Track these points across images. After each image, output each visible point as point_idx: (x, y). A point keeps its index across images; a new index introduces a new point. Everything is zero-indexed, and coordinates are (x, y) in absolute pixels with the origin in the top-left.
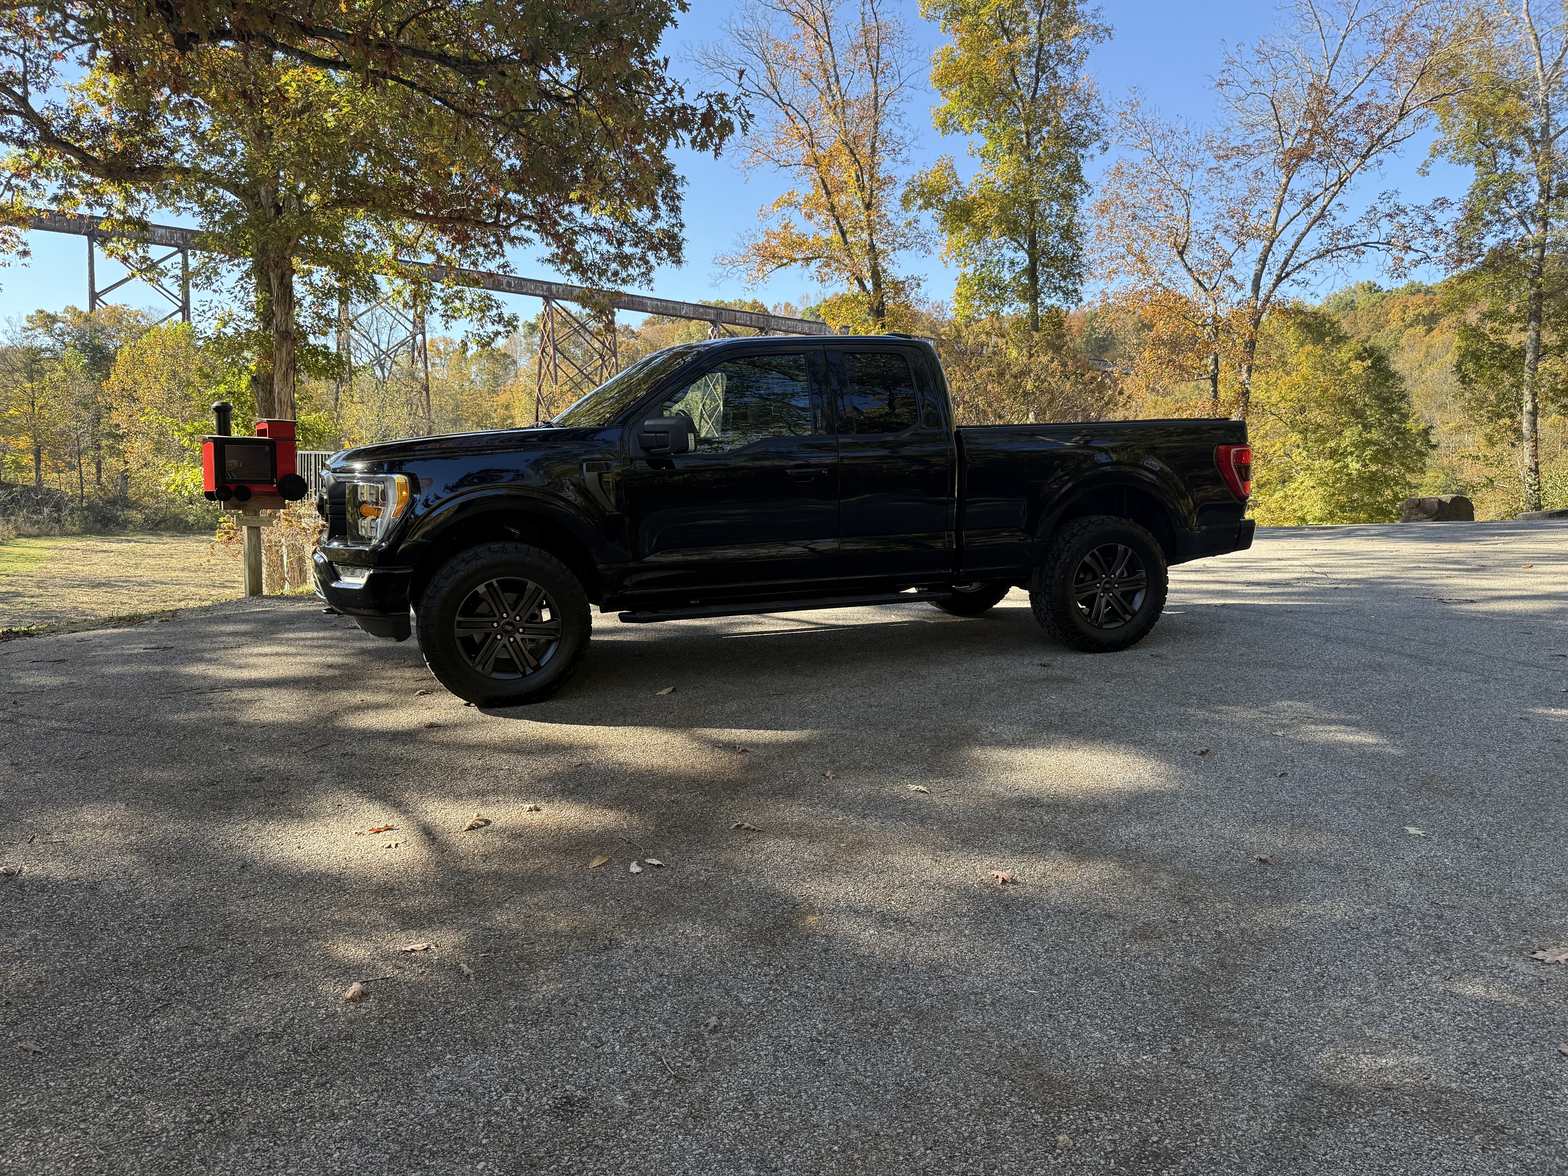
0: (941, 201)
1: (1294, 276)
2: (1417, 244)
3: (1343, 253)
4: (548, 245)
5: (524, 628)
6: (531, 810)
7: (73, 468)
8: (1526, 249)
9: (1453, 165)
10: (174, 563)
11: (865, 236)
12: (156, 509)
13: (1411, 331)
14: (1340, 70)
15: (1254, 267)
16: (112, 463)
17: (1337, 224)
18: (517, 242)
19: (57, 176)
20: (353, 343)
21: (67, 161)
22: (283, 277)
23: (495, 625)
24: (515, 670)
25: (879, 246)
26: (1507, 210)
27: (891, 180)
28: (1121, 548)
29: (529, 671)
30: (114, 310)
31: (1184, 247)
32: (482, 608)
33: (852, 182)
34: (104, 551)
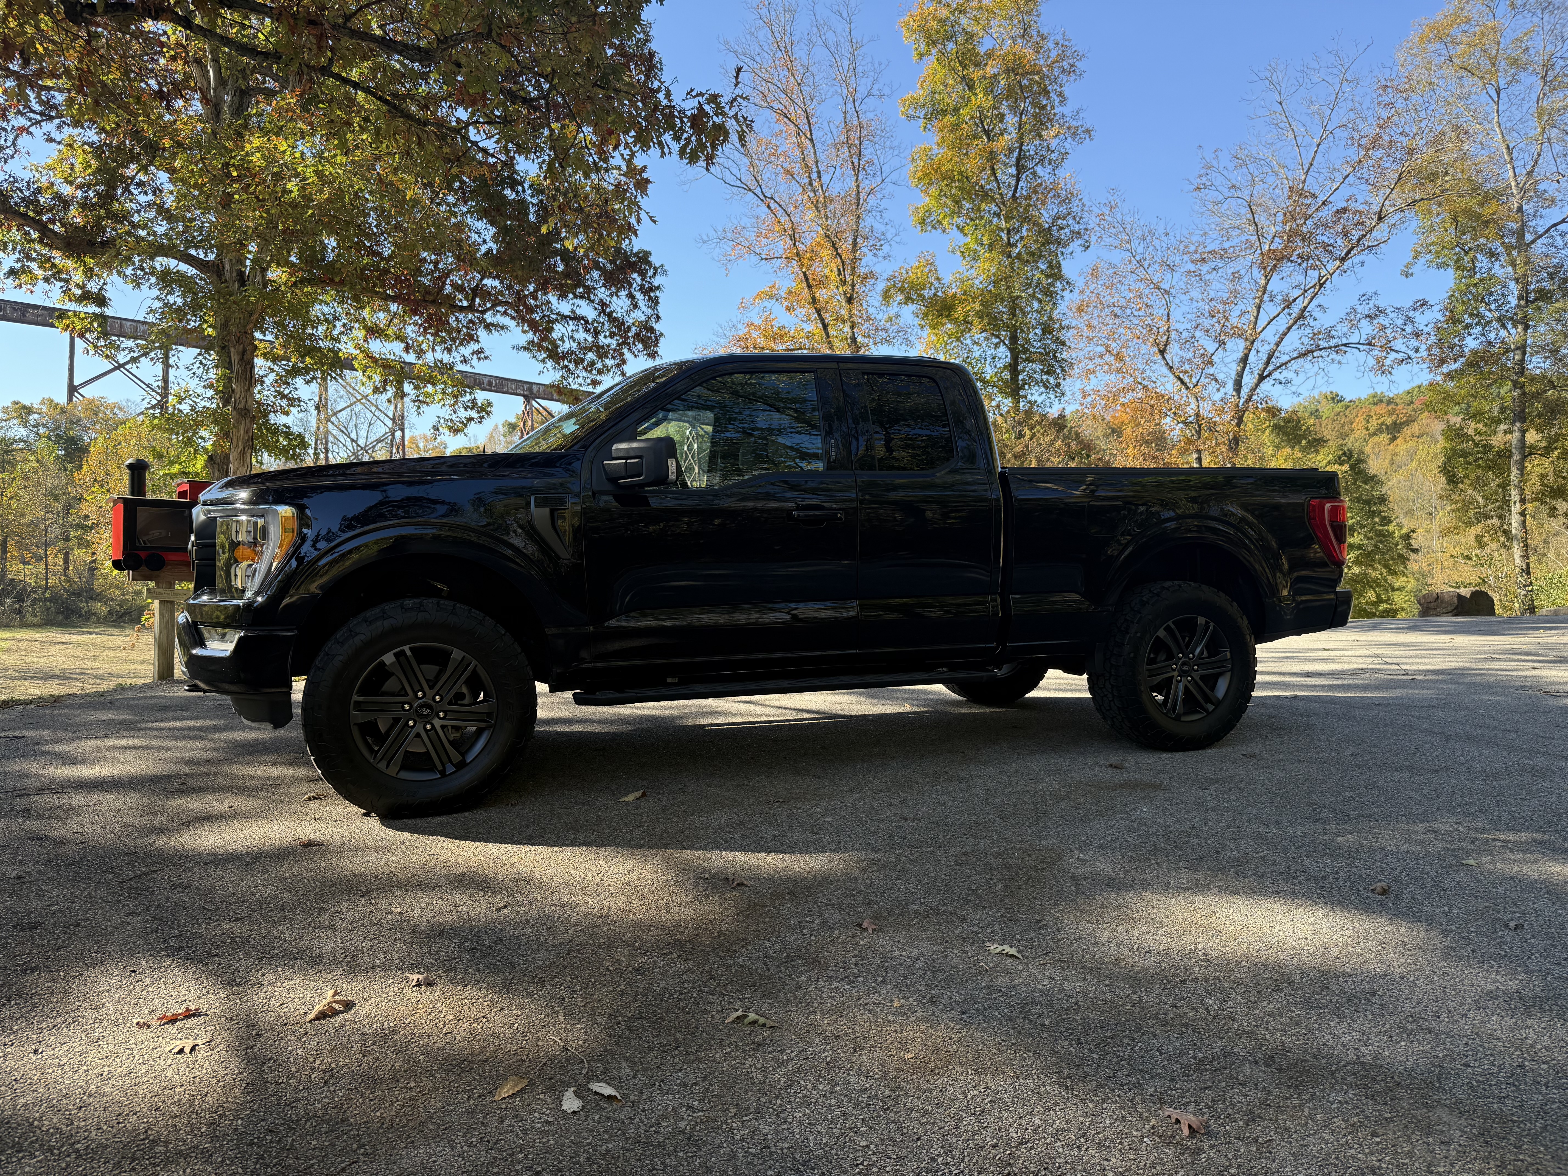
0: (922, 298)
1: (1276, 375)
2: (1398, 344)
3: (1324, 353)
4: (524, 332)
5: (445, 712)
6: (418, 985)
7: (39, 559)
8: (1507, 351)
9: (1432, 270)
10: (134, 655)
11: (847, 329)
12: (122, 601)
13: (1375, 439)
14: (1317, 175)
15: (1234, 368)
16: (80, 555)
17: (1316, 325)
18: (493, 328)
19: (14, 249)
20: (331, 438)
21: (25, 234)
22: (244, 352)
23: (407, 707)
24: (432, 769)
25: (860, 339)
26: (1488, 314)
27: (871, 275)
28: (1201, 620)
29: (450, 769)
30: (91, 402)
31: (1166, 345)
32: (391, 685)
33: (834, 276)
34: (63, 643)
